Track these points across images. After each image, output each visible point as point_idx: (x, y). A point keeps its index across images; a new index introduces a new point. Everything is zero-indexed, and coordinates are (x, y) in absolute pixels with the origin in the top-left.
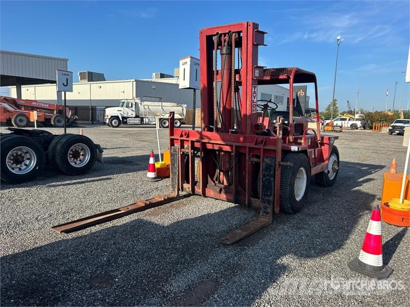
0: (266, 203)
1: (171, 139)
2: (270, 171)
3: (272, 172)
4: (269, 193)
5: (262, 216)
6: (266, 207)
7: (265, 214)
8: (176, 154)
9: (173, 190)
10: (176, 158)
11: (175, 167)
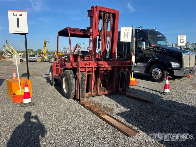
8: (84, 77)
9: (83, 99)
10: (84, 79)
11: (84, 85)
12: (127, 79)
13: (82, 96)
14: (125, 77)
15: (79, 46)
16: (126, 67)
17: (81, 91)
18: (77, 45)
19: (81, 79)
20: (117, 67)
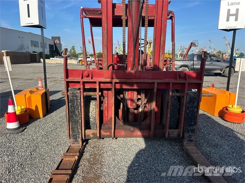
0: (190, 132)
1: (67, 82)
2: (194, 103)
3: (195, 104)
4: (193, 123)
5: (187, 145)
6: (190, 135)
7: (189, 142)
8: (77, 100)
9: (75, 141)
10: (77, 104)
11: (76, 115)
12: (188, 112)
13: (74, 136)
14: (184, 107)
15: (195, 45)
16: (187, 85)
17: (72, 125)
18: (191, 44)
19: (70, 104)
20: (158, 83)
